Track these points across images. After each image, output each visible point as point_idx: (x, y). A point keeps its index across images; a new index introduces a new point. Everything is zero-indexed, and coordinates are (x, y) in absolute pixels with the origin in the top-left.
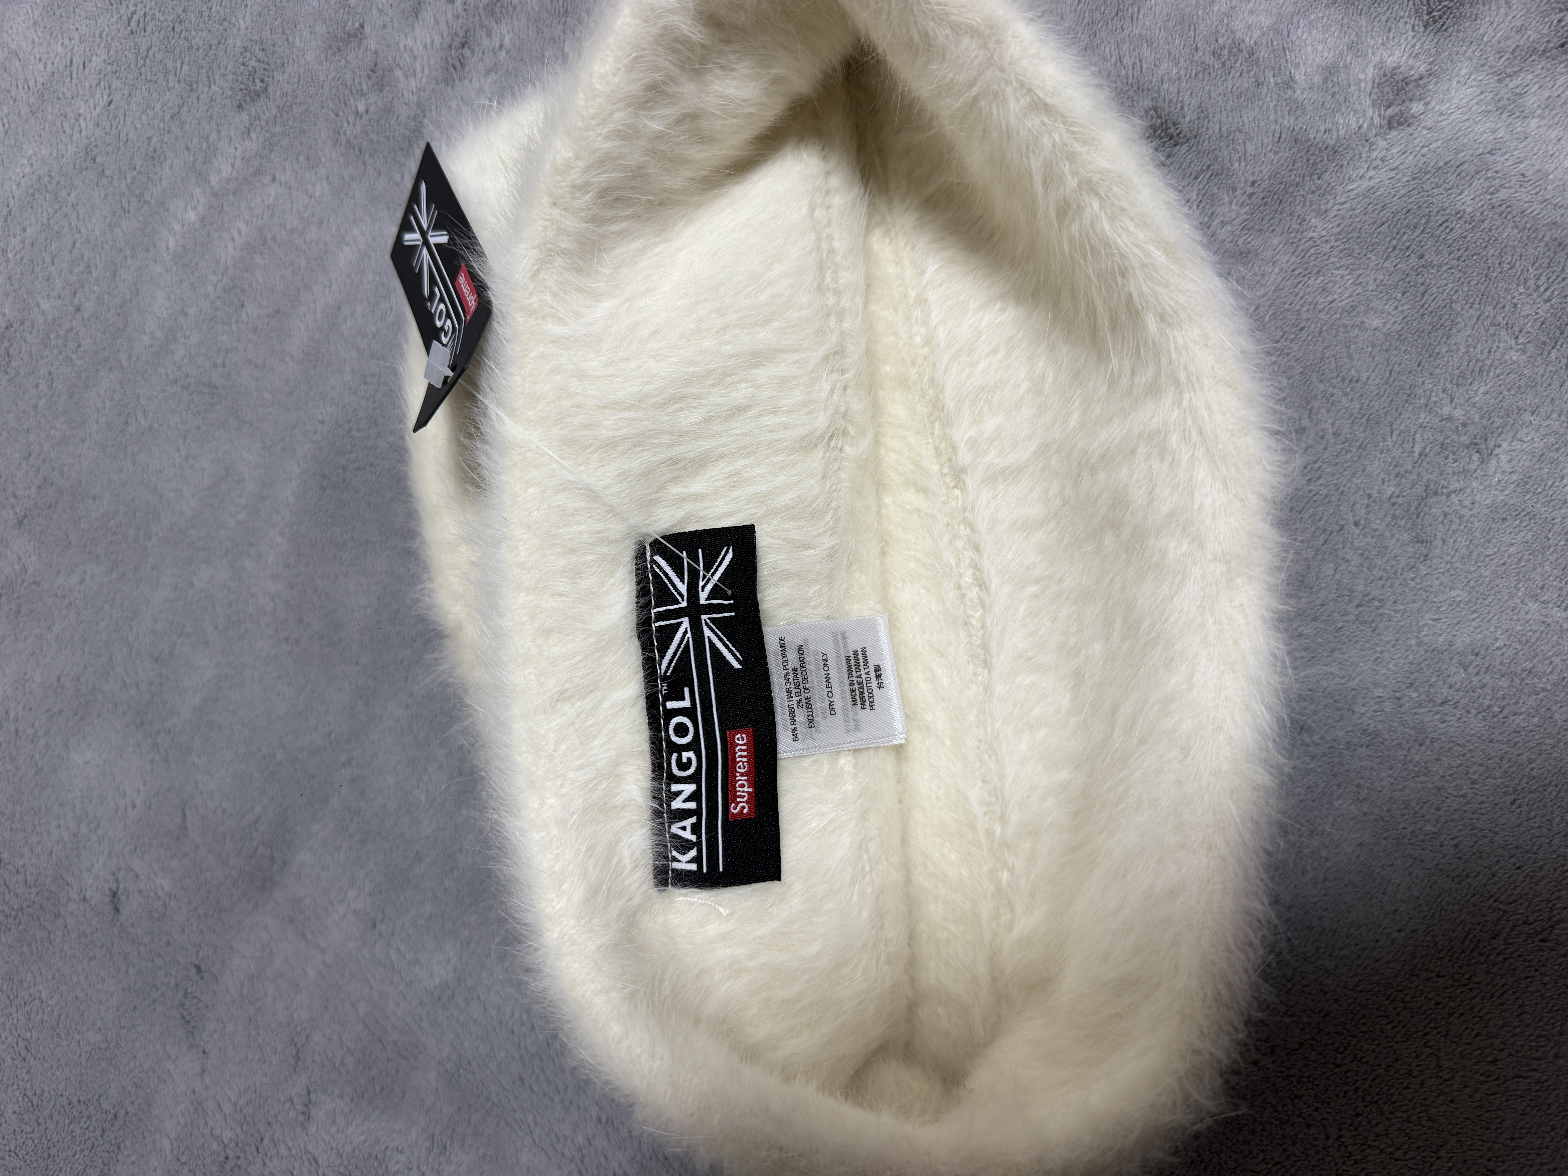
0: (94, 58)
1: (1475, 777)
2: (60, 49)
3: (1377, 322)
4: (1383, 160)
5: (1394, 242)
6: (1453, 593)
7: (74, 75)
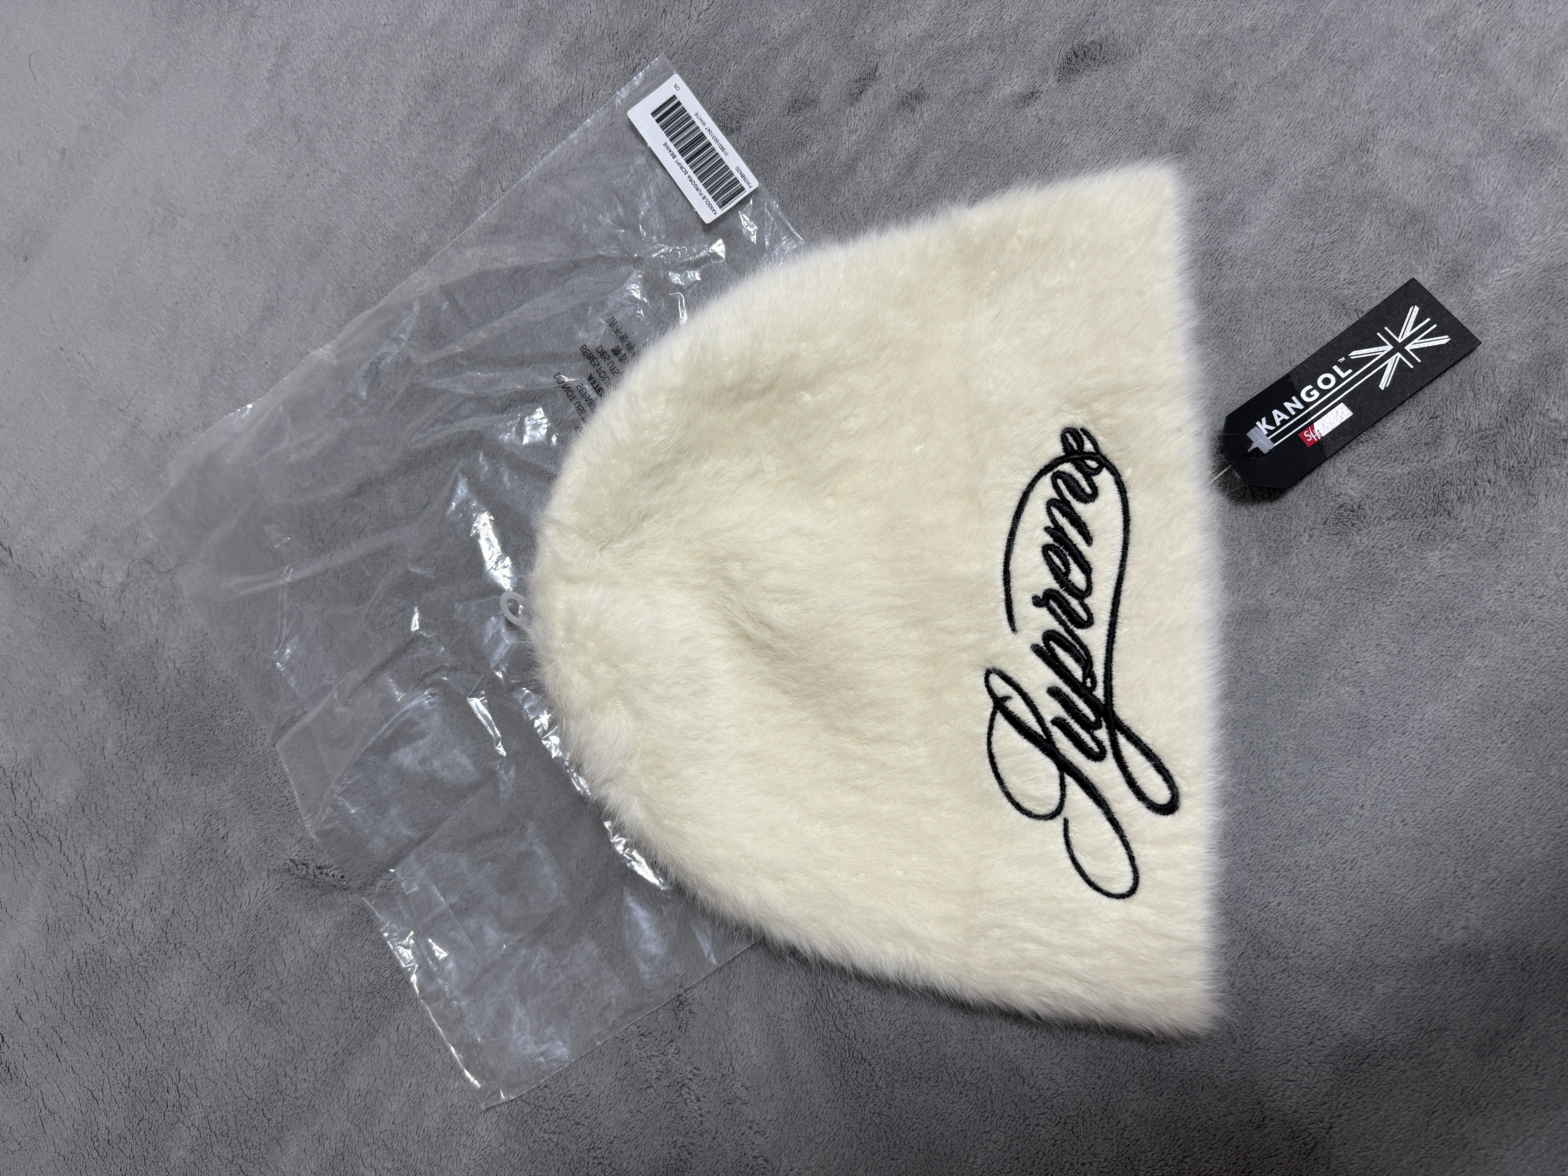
0: (601, 91)
1: (1559, 645)
2: (574, 81)
3: (1515, 357)
4: (1526, 257)
5: (1530, 308)
6: (1551, 529)
7: (585, 101)
